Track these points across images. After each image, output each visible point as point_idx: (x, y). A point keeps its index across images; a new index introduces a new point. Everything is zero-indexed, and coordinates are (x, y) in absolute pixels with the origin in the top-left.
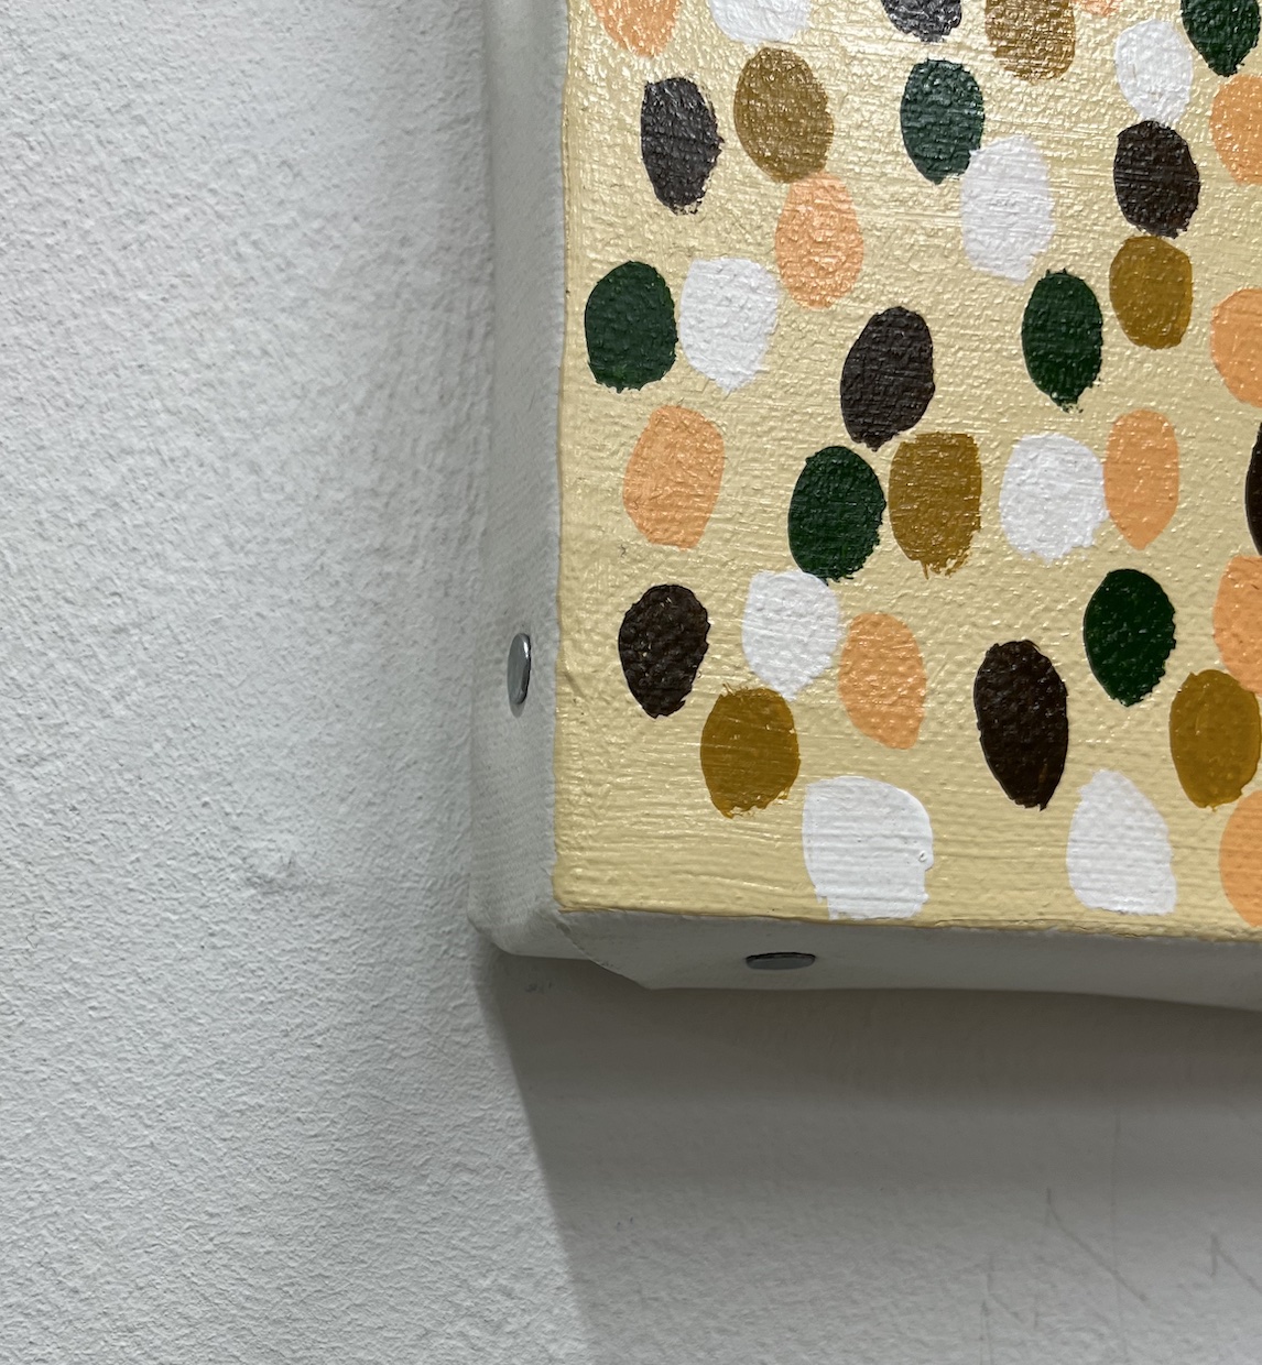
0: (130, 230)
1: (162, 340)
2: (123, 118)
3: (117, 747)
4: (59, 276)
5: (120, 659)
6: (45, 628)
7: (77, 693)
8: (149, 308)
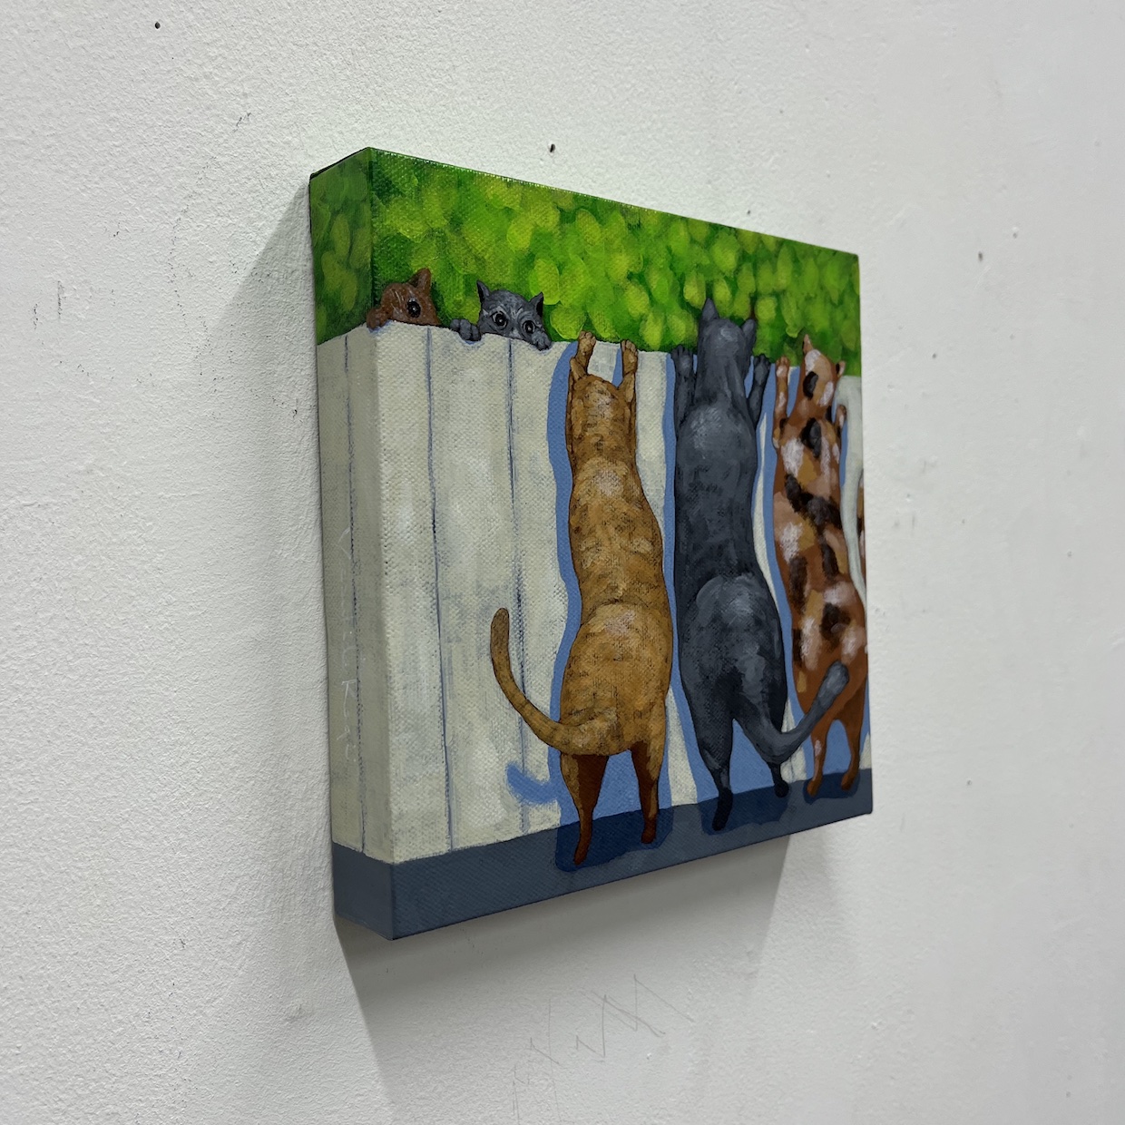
0: (234, 794)
1: (247, 833)
2: (230, 753)
3: (240, 986)
4: (210, 818)
5: (239, 955)
6: (213, 951)
7: (225, 971)
8: (242, 822)
